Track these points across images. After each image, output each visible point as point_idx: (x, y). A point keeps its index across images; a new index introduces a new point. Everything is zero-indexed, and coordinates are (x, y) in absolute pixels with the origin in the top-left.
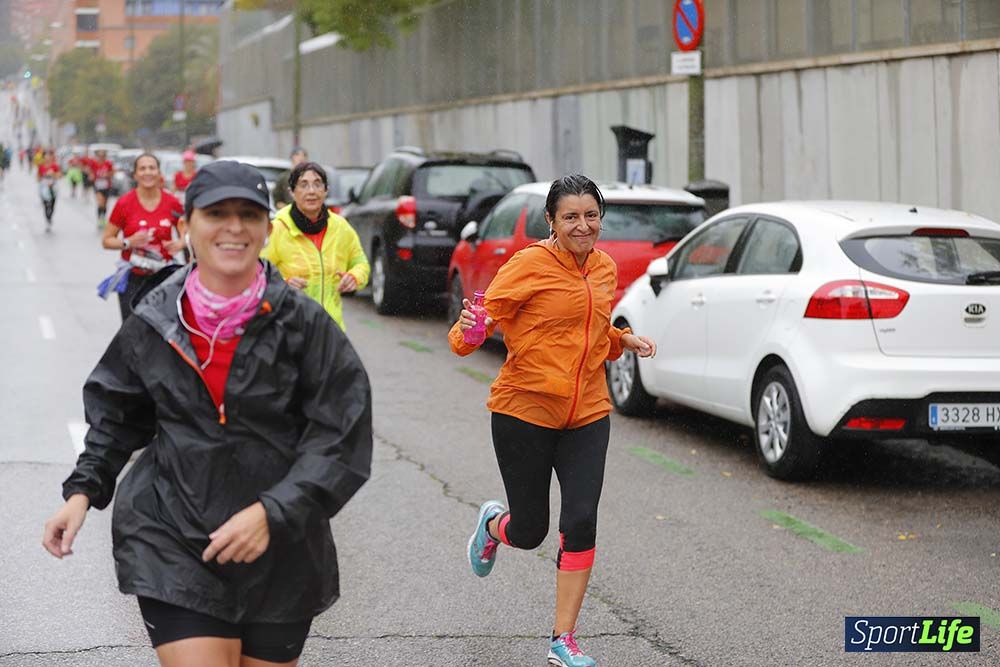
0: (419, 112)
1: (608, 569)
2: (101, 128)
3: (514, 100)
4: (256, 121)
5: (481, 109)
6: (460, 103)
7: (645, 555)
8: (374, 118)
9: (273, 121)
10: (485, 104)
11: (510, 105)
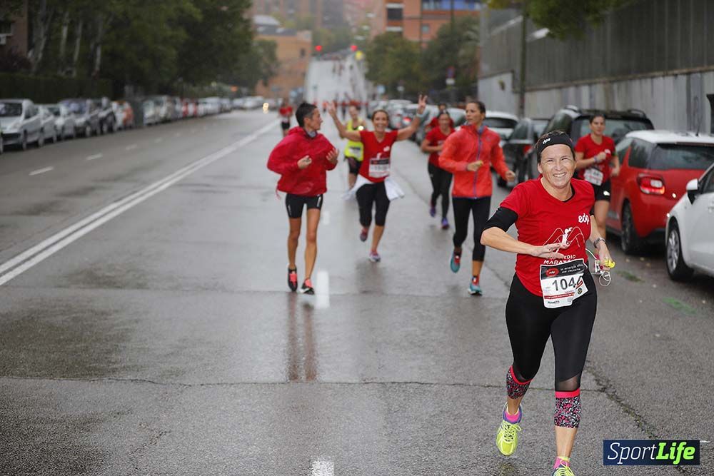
0: (604, 83)
1: (608, 360)
2: (401, 89)
3: (663, 76)
4: (503, 86)
5: (643, 81)
6: (630, 76)
7: (635, 353)
8: (577, 86)
9: (514, 87)
10: (645, 78)
11: (661, 78)
